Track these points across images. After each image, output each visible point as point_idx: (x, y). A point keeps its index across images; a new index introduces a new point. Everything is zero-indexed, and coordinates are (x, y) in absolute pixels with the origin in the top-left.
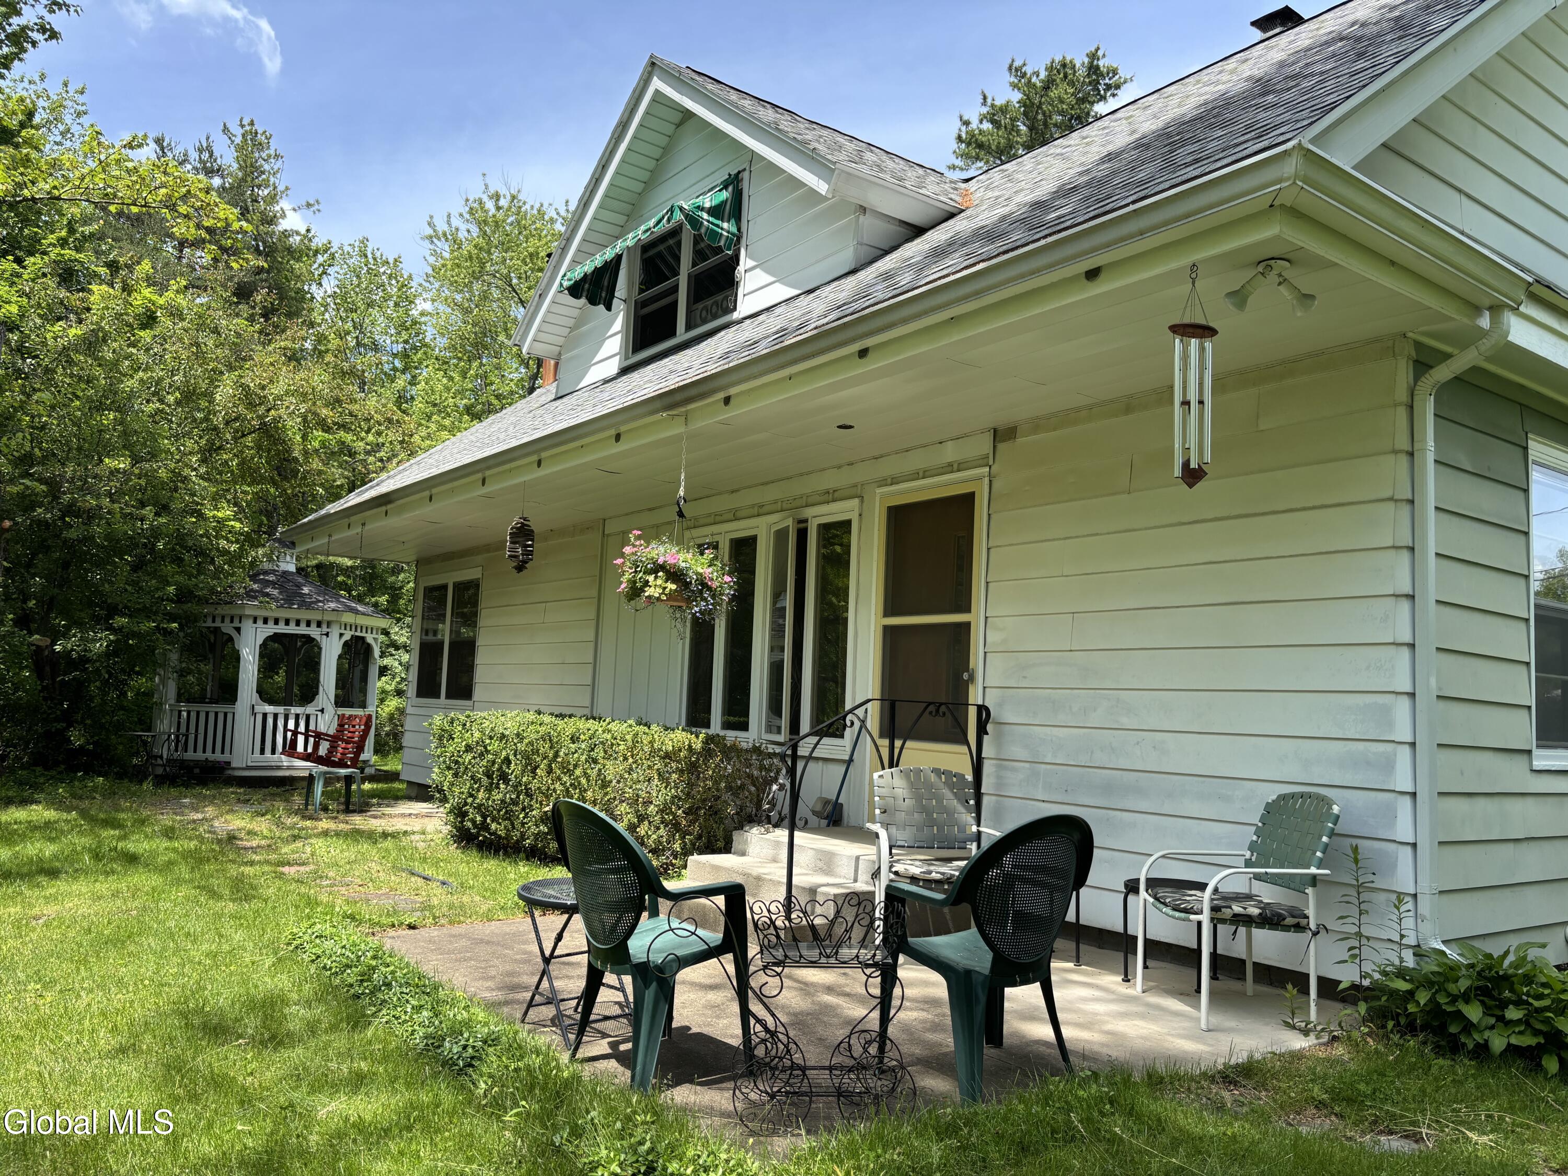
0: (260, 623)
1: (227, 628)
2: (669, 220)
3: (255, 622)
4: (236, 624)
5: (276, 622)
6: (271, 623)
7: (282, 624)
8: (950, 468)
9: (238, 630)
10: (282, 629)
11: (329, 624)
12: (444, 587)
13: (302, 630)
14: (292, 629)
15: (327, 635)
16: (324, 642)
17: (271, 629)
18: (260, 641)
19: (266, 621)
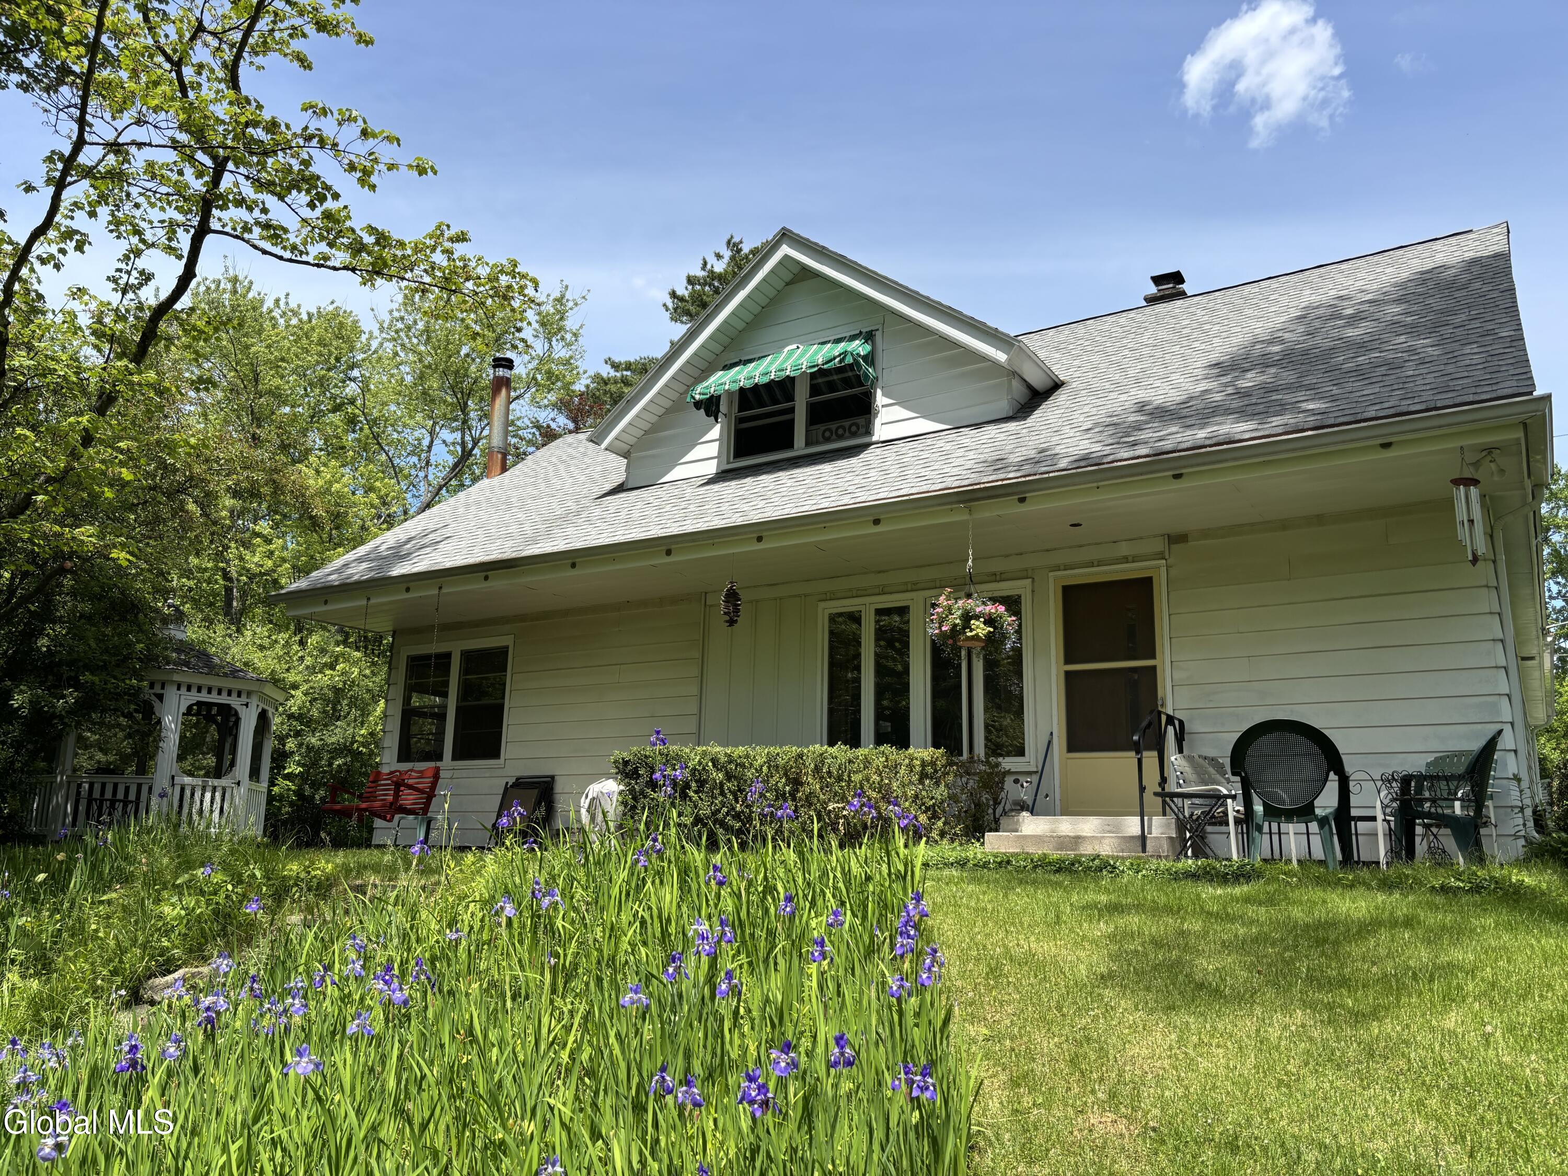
0: (184, 690)
1: (147, 694)
2: (840, 362)
3: (179, 689)
4: (158, 690)
5: (199, 690)
6: (194, 690)
7: (204, 692)
8: (1126, 560)
9: (160, 697)
10: (204, 697)
11: (249, 694)
12: (448, 655)
13: (223, 699)
14: (214, 698)
15: (247, 705)
16: (243, 712)
17: (194, 697)
18: (183, 709)
19: (189, 689)
